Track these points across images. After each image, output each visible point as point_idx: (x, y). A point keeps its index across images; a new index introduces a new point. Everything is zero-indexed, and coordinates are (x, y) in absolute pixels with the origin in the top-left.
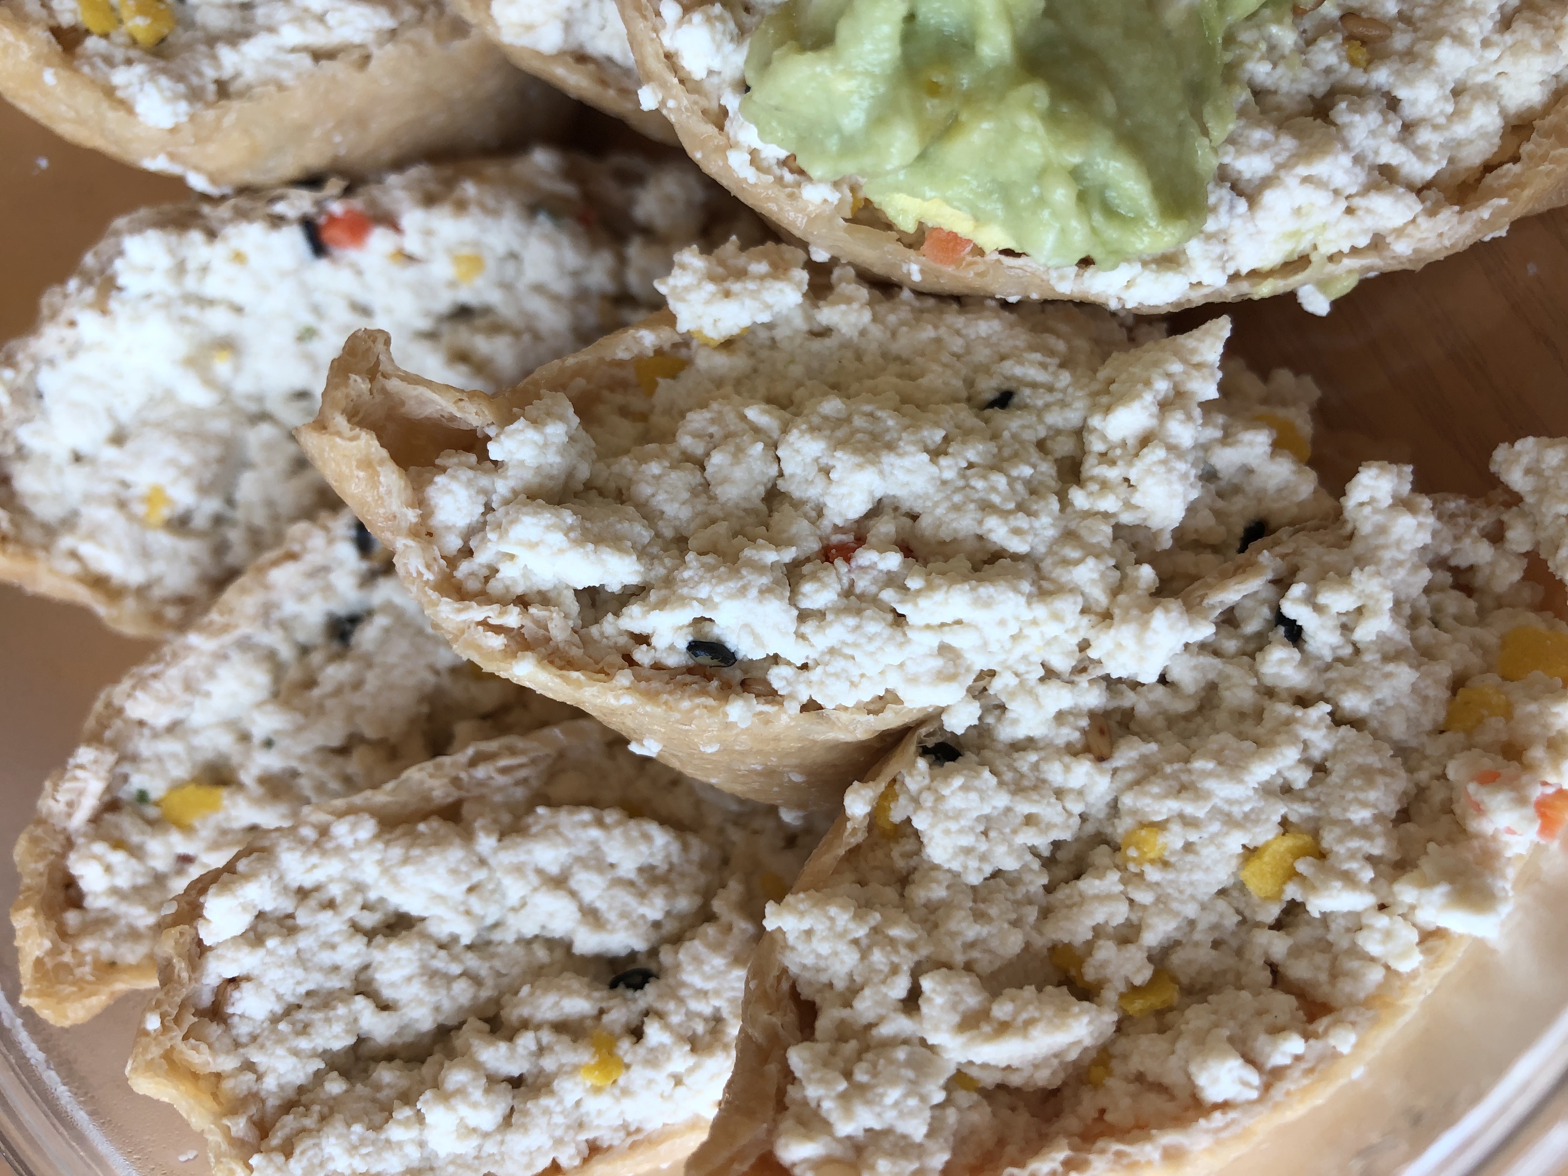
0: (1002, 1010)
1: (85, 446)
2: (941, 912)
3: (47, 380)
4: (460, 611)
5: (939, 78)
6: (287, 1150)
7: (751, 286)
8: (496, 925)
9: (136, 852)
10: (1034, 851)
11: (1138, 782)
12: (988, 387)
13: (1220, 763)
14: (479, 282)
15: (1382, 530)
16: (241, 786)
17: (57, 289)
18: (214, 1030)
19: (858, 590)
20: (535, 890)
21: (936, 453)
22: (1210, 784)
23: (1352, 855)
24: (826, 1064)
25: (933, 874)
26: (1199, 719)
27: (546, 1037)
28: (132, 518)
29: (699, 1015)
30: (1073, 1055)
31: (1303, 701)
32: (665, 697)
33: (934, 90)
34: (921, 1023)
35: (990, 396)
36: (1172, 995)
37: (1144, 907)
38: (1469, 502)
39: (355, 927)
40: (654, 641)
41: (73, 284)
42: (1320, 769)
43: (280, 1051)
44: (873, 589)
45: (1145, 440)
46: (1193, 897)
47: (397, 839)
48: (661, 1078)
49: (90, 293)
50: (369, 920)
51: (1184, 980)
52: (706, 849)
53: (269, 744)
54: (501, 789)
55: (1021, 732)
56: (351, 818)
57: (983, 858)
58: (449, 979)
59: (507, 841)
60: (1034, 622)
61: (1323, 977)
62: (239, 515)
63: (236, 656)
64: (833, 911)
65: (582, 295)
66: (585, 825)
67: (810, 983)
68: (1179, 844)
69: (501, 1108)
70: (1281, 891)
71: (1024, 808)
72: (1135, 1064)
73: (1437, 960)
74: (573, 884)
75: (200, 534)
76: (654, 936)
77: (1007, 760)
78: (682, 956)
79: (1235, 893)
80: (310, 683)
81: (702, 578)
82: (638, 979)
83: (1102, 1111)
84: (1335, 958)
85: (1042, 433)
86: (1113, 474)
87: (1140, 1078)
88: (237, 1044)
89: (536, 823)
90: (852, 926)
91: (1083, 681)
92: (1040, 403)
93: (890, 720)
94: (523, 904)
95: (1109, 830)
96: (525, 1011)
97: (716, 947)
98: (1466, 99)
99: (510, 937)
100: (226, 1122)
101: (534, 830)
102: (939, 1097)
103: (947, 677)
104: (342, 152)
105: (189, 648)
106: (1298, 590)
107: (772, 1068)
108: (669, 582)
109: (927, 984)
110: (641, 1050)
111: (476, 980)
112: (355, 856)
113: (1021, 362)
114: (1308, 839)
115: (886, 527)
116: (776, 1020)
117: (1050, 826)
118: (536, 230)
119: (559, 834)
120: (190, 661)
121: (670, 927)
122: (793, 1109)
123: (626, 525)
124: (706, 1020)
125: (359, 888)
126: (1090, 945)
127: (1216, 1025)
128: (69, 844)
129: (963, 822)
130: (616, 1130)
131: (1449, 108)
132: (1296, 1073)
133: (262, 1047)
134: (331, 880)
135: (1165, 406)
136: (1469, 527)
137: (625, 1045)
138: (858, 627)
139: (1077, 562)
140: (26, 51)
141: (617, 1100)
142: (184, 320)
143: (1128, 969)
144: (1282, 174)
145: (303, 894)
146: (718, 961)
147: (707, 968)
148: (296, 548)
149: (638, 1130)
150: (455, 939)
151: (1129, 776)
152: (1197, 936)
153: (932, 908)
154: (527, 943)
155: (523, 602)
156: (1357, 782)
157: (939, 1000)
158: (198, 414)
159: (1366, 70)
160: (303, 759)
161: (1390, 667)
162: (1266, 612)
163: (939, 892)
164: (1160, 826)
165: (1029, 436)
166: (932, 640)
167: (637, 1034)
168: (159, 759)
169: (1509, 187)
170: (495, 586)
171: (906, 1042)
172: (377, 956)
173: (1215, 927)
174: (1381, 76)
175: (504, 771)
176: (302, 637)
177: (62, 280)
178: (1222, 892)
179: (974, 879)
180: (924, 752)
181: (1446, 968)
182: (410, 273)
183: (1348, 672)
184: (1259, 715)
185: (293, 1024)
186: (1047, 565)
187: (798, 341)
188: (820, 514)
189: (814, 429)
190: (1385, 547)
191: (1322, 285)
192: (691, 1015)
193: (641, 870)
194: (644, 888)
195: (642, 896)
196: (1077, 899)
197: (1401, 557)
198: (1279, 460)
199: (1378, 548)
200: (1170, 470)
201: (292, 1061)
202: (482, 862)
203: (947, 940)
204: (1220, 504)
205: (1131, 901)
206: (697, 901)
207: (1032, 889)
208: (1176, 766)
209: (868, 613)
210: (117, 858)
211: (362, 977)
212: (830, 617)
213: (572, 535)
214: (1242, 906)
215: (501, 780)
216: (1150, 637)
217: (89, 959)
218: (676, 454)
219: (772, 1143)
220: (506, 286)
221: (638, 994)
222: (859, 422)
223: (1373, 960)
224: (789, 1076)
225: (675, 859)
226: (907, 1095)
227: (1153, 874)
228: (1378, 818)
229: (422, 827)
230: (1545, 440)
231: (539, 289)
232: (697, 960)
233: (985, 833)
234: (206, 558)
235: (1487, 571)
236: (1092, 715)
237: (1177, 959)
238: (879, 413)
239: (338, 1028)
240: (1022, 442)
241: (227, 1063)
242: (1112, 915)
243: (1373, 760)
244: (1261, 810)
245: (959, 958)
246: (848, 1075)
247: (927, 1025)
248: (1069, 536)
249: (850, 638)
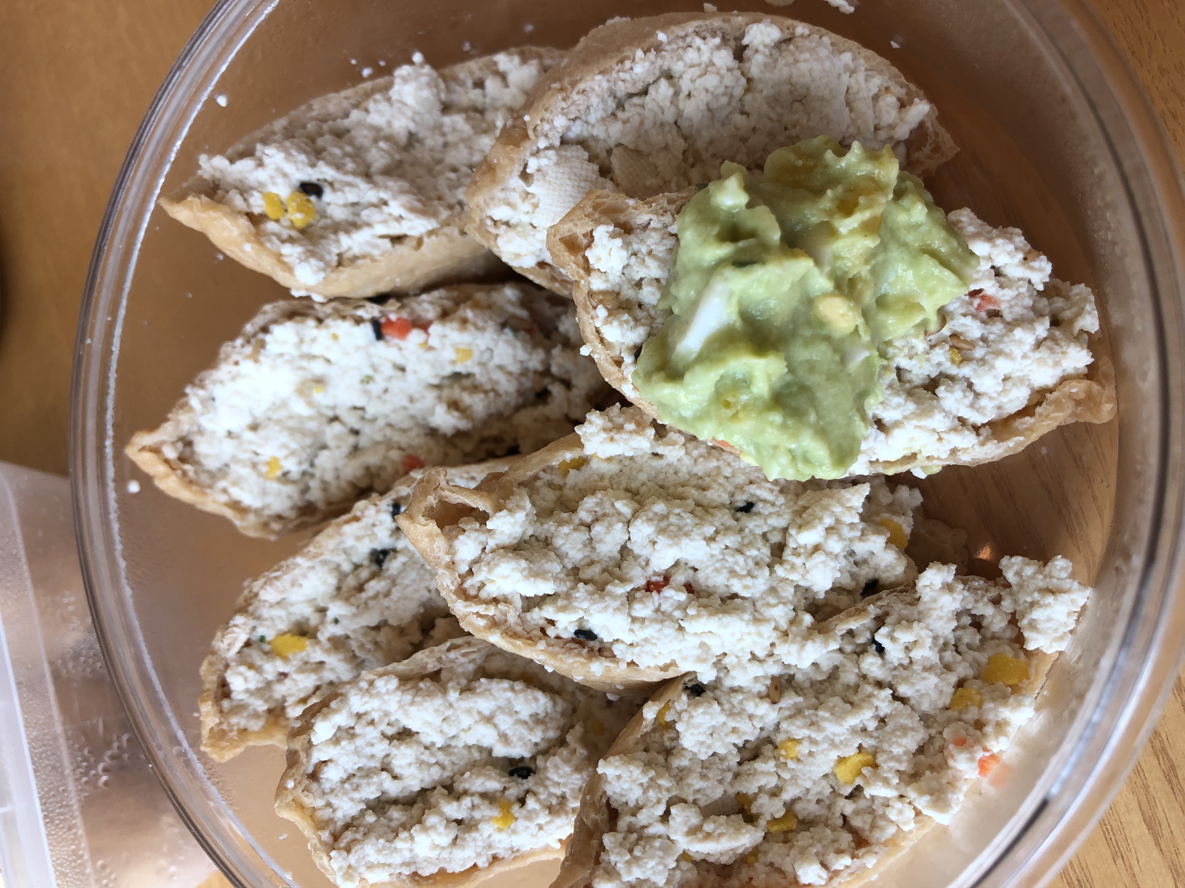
0: (709, 827)
1: (235, 428)
2: (685, 772)
3: (218, 391)
4: (466, 606)
5: (730, 399)
6: (348, 849)
7: (625, 436)
8: (453, 737)
9: (259, 670)
10: (735, 745)
11: (790, 717)
12: (741, 499)
13: (832, 714)
14: (469, 363)
15: (934, 600)
16: (318, 642)
17: (230, 343)
18: (314, 786)
19: (662, 609)
20: (476, 722)
21: (711, 539)
22: (825, 724)
23: (890, 770)
24: (621, 845)
25: (684, 752)
26: (827, 684)
27: (477, 800)
28: (260, 474)
29: (554, 795)
30: (740, 851)
31: (880, 685)
32: (561, 656)
33: (727, 405)
34: (669, 827)
35: (741, 504)
36: (793, 825)
37: (785, 780)
38: (985, 582)
39: (384, 735)
40: (557, 625)
41: (239, 342)
42: (882, 721)
43: (345, 799)
44: (670, 610)
45: (817, 548)
46: (810, 778)
47: (408, 690)
48: (533, 826)
49: (248, 350)
50: (391, 731)
51: (800, 817)
52: (565, 705)
53: (336, 621)
54: (461, 665)
55: (736, 684)
56: (386, 678)
57: (709, 747)
58: (430, 765)
59: (464, 695)
60: (749, 633)
61: (867, 827)
62: (317, 472)
63: (318, 568)
64: (632, 768)
65: (525, 372)
66: (505, 690)
67: (616, 801)
68: (807, 751)
69: (452, 836)
70: (854, 780)
71: (732, 724)
72: (770, 857)
73: (923, 826)
74: (496, 721)
75: (294, 482)
76: (534, 750)
77: (727, 697)
78: (548, 764)
79: (831, 777)
80: (360, 588)
81: (585, 599)
82: (525, 773)
83: (751, 879)
84: (875, 817)
85: (765, 529)
86: (798, 561)
87: (771, 864)
88: (324, 793)
89: (480, 687)
90: (640, 777)
91: (770, 661)
92: (766, 512)
93: (670, 674)
94: (470, 729)
95: (773, 737)
96: (467, 786)
97: (567, 761)
98: (1009, 384)
99: (461, 744)
100: (319, 833)
101: (478, 691)
102: (673, 865)
103: (701, 660)
104: (398, 285)
105: (298, 565)
106: (884, 630)
107: (595, 842)
108: (568, 596)
109: (673, 810)
110: (524, 812)
111: (443, 767)
112: (386, 697)
113: (759, 488)
114: (870, 757)
115: (680, 578)
116: (598, 817)
117: (744, 733)
118: (503, 337)
119: (491, 694)
120: (296, 572)
121: (543, 746)
122: (603, 865)
123: (550, 564)
124: (557, 797)
125: (387, 714)
126: (756, 796)
127: (811, 845)
128: (227, 666)
129: (701, 730)
130: (507, 850)
131: (1000, 389)
132: (845, 874)
133: (336, 795)
134: (373, 710)
135: (830, 530)
136: (983, 596)
137: (516, 808)
138: (660, 630)
139: (774, 606)
140: (236, 232)
141: (510, 835)
142: (301, 368)
143: (773, 809)
144: (906, 422)
145: (359, 716)
146: (567, 769)
147: (561, 772)
148: (358, 514)
149: (518, 851)
150: (433, 744)
151: (787, 713)
152: (809, 797)
153: (681, 770)
154: (469, 747)
155: (495, 601)
156: (899, 733)
157: (678, 820)
158: (301, 419)
159: (959, 367)
160: (354, 631)
161: (926, 674)
162: (868, 635)
163: (684, 762)
164: (799, 741)
165: (759, 531)
166: (697, 641)
167: (522, 802)
168: (272, 619)
169: (1027, 429)
170: (483, 594)
171: (660, 837)
172: (394, 751)
173: (819, 793)
174: (966, 371)
175: (464, 655)
176: (356, 559)
177: (233, 338)
178: (826, 776)
179: (703, 757)
180: (686, 688)
181: (926, 830)
182: (430, 355)
183: (905, 673)
184: (856, 688)
185: (352, 784)
186: (759, 604)
187: (645, 459)
188: (647, 564)
189: (649, 520)
190: (934, 609)
191: (923, 468)
192: (550, 794)
193: (531, 716)
194: (532, 725)
195: (531, 729)
196: (752, 771)
197: (942, 614)
198: (889, 551)
199: (930, 609)
200: (826, 566)
201: (351, 804)
202: (451, 705)
203: (686, 788)
204: (855, 569)
205: (779, 776)
206: (559, 733)
207: (731, 763)
208: (811, 712)
209: (666, 623)
210: (251, 674)
211: (385, 761)
212: (647, 623)
213: (524, 573)
214: (834, 784)
215: (462, 660)
216: (804, 654)
217: (235, 728)
218: (577, 521)
219: (591, 880)
220: (483, 365)
221: (524, 781)
222: (673, 519)
223: (892, 822)
224: (602, 848)
225: (549, 711)
226: (658, 864)
227: (791, 765)
228: (905, 753)
229: (421, 685)
230: (1027, 560)
231: (501, 368)
232: (556, 767)
233: (711, 735)
234: (296, 496)
235: (989, 620)
236: (773, 678)
237: (798, 807)
238: (683, 514)
239: (373, 788)
240: (754, 535)
241: (320, 803)
242: (768, 782)
243: (909, 723)
244: (849, 740)
245: (691, 798)
246: (631, 851)
247: (671, 830)
248: (773, 590)
249: (656, 635)
